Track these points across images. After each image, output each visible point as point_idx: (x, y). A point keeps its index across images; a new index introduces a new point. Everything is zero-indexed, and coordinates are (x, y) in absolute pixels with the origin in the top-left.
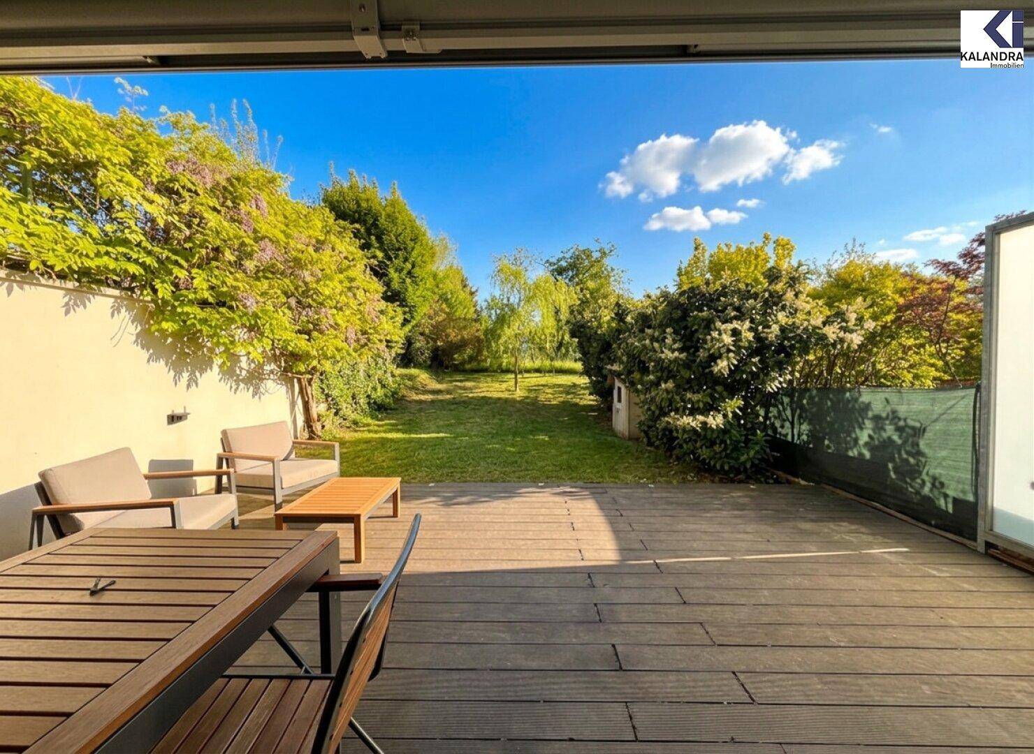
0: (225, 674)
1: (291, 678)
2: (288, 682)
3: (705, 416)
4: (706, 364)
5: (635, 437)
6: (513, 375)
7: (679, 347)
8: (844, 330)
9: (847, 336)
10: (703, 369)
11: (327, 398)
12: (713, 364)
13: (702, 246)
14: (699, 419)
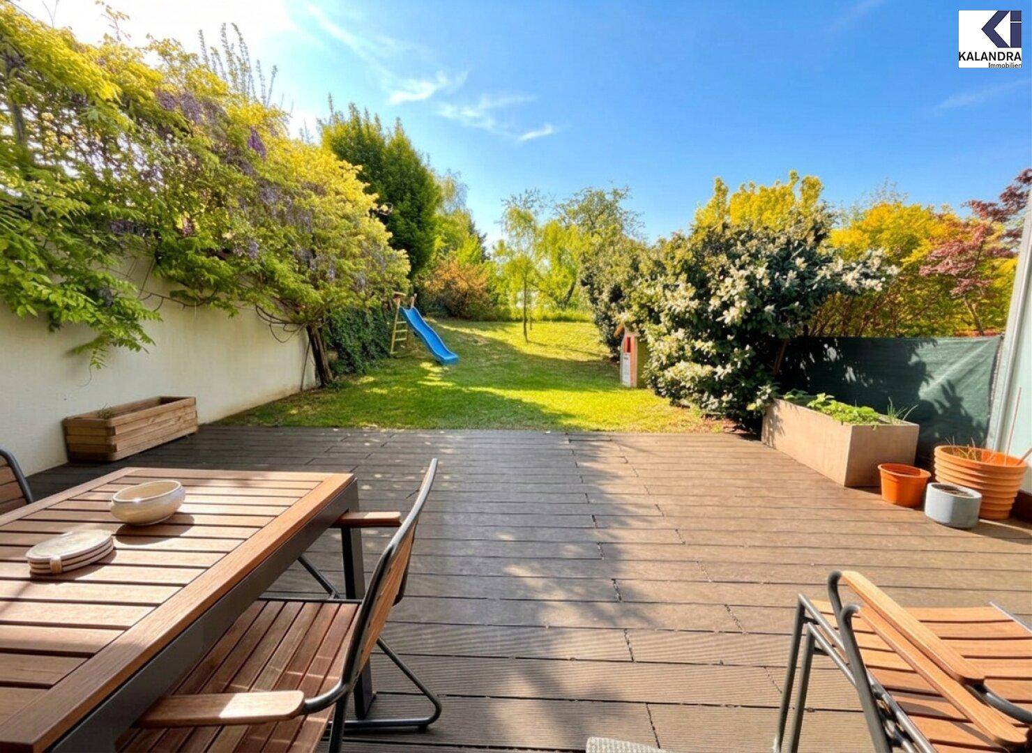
0: (261, 597)
1: (323, 602)
2: (320, 604)
3: (714, 365)
4: (718, 313)
5: (641, 385)
6: (522, 324)
7: (692, 294)
8: (866, 276)
9: (868, 283)
10: (715, 317)
11: (337, 346)
12: (725, 313)
13: (723, 187)
14: (708, 368)
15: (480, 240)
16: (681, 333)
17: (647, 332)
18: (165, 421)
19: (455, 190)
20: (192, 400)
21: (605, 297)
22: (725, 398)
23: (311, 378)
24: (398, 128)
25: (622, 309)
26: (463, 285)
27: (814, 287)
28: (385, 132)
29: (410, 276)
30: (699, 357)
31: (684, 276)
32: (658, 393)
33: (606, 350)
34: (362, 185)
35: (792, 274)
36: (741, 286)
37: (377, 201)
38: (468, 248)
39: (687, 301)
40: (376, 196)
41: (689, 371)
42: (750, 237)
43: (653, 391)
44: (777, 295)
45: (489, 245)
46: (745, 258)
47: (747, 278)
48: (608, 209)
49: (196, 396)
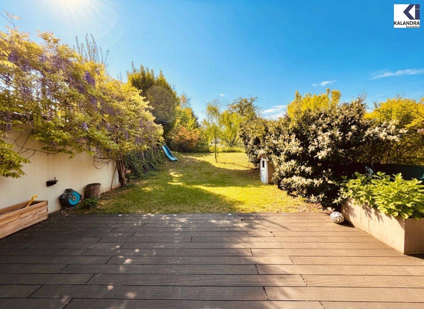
3: (313, 179)
4: (314, 153)
5: (271, 183)
6: (214, 154)
7: (299, 144)
8: (389, 134)
9: (391, 138)
10: (312, 156)
11: (131, 167)
12: (318, 153)
13: (299, 95)
14: (310, 180)
15: (196, 119)
16: (293, 162)
17: (273, 159)
18: (27, 216)
19: (186, 100)
20: (45, 203)
21: (251, 142)
22: (320, 196)
23: (117, 183)
24: (161, 75)
25: (259, 148)
26: (188, 138)
27: (364, 140)
28: (155, 77)
29: (163, 136)
30: (303, 174)
31: (294, 136)
32: (280, 188)
33: (252, 166)
34: (143, 98)
35: (350, 133)
36: (327, 140)
37: (148, 105)
38: (191, 122)
39: (297, 148)
40: (148, 102)
41: (298, 181)
42: (326, 116)
43: (277, 186)
44: (344, 144)
45: (199, 121)
46: (325, 126)
47: (330, 136)
48: (249, 105)
49: (47, 200)
